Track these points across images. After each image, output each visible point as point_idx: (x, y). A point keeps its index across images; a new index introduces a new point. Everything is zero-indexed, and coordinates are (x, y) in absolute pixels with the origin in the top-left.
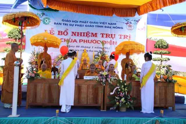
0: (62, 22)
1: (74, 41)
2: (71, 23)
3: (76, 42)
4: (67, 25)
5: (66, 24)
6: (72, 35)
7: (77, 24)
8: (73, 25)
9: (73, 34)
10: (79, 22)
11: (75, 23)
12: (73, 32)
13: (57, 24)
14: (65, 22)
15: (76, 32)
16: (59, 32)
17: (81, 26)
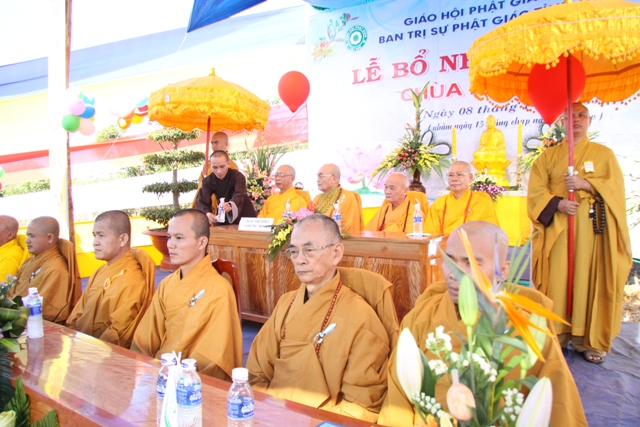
0: (405, 30)
1: (450, 92)
2: (439, 23)
3: (460, 94)
4: (422, 34)
5: (417, 34)
6: (443, 70)
7: (460, 20)
8: (443, 30)
9: (445, 63)
10: (466, 12)
11: (451, 22)
12: (445, 58)
13: (390, 38)
14: (414, 27)
15: (455, 56)
16: (396, 66)
17: (475, 24)
